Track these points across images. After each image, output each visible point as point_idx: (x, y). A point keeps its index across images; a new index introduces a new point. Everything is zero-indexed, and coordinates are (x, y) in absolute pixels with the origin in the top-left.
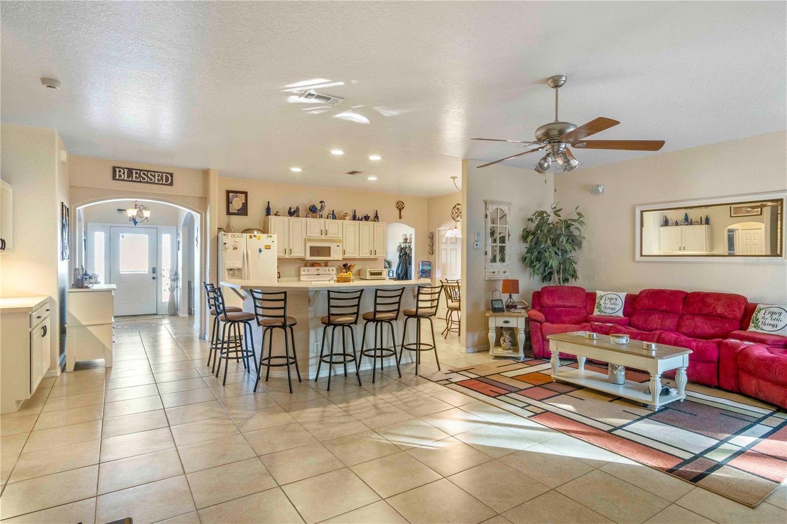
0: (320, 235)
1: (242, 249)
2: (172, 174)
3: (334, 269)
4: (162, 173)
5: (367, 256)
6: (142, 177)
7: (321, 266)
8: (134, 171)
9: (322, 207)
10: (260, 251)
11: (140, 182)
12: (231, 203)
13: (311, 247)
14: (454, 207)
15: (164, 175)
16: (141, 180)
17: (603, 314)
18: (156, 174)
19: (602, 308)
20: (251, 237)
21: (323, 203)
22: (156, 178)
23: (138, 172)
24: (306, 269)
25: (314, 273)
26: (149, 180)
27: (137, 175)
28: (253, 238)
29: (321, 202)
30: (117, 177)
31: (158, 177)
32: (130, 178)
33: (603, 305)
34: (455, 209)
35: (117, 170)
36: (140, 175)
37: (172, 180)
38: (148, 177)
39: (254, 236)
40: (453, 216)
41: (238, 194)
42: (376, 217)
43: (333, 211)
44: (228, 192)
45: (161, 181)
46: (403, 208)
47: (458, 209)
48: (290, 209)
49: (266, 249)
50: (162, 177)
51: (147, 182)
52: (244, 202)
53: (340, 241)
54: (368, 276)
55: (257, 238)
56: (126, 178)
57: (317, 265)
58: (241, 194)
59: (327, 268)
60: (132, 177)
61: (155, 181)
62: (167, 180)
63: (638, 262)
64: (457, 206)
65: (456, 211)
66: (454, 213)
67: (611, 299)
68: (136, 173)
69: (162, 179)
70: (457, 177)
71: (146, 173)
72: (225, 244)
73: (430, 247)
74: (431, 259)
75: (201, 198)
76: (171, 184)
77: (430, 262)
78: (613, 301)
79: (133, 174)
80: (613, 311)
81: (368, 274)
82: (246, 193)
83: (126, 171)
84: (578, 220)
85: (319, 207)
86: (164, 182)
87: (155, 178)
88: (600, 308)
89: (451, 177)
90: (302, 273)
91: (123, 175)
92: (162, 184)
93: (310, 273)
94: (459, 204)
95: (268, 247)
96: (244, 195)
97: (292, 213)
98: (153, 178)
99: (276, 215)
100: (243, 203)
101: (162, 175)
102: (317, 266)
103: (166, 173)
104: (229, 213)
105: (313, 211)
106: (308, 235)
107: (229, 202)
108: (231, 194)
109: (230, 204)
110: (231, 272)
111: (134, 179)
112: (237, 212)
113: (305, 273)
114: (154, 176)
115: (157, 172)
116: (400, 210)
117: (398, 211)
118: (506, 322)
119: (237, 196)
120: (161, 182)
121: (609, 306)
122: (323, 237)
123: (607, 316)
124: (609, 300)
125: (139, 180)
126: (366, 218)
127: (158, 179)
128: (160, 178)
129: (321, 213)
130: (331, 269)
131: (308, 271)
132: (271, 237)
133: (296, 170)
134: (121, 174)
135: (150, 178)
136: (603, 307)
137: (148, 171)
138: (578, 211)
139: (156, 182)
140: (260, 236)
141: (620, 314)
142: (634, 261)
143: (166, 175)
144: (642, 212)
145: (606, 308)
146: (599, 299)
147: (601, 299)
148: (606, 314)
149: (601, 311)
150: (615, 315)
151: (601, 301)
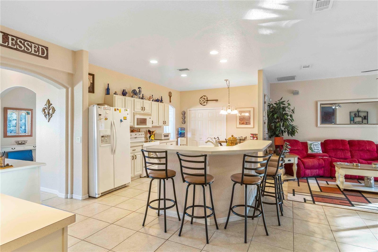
0: (140, 110)
1: (110, 119)
2: (48, 48)
4: (38, 45)
5: (162, 125)
6: (18, 45)
8: (10, 38)
9: (140, 91)
10: (121, 121)
11: (16, 49)
13: (137, 119)
14: (201, 97)
15: (40, 47)
16: (18, 47)
17: (314, 152)
18: (33, 45)
19: (313, 150)
20: (115, 110)
21: (140, 89)
22: (33, 48)
23: (15, 38)
26: (25, 49)
27: (14, 42)
28: (117, 111)
29: (139, 88)
32: (5, 43)
33: (313, 148)
34: (202, 98)
36: (16, 42)
37: (47, 54)
38: (25, 46)
39: (117, 109)
40: (200, 102)
42: (161, 101)
43: (143, 95)
45: (38, 52)
46: (171, 96)
47: (204, 99)
48: (124, 90)
49: (124, 119)
50: (38, 49)
51: (24, 51)
52: (92, 82)
53: (150, 115)
54: (163, 138)
55: (119, 111)
56: (1, 43)
60: (8, 42)
61: (31, 51)
62: (43, 53)
63: (319, 127)
64: (204, 97)
65: (203, 99)
66: (201, 101)
67: (316, 145)
68: (13, 40)
69: (39, 51)
70: (228, 80)
71: (23, 42)
72: (100, 115)
73: (182, 120)
74: (184, 126)
75: (69, 74)
76: (47, 57)
77: (184, 128)
78: (317, 146)
79: (8, 39)
80: (318, 151)
81: (163, 136)
82: (93, 75)
83: (1, 34)
84: (287, 107)
85: (138, 90)
86: (40, 54)
87: (31, 49)
88: (312, 150)
89: (225, 80)
92: (38, 56)
93: (132, 137)
94: (205, 96)
95: (125, 119)
96: (92, 77)
97: (124, 93)
98: (30, 48)
99: (115, 94)
101: (39, 47)
102: (135, 132)
103: (41, 46)
105: (134, 93)
106: (135, 111)
110: (103, 139)
111: (10, 45)
114: (31, 47)
115: (33, 43)
117: (169, 98)
118: (289, 160)
120: (37, 54)
121: (316, 148)
122: (143, 112)
123: (315, 153)
124: (315, 146)
125: (15, 47)
126: (157, 101)
127: (35, 50)
128: (36, 49)
129: (139, 95)
130: (142, 133)
132: (127, 110)
133: (154, 62)
135: (26, 47)
137: (25, 41)
138: (288, 102)
139: (33, 52)
140: (120, 109)
141: (321, 152)
142: (317, 127)
143: (42, 48)
144: (321, 104)
145: (315, 149)
146: (310, 145)
147: (311, 145)
148: (315, 152)
149: (312, 151)
150: (318, 152)
151: (311, 146)
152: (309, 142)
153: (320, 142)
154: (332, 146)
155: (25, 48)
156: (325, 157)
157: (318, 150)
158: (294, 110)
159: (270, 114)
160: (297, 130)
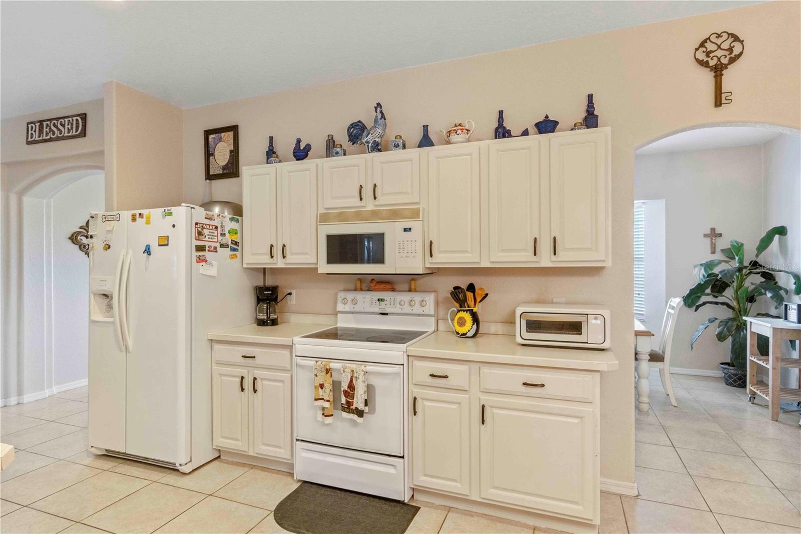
0: (358, 203)
2: (84, 114)
3: (430, 299)
4: (72, 116)
5: (524, 258)
6: (53, 130)
7: (393, 290)
8: (45, 124)
9: (377, 119)
10: (148, 251)
11: (50, 140)
12: (213, 155)
13: (330, 238)
15: (74, 119)
16: (52, 136)
18: (66, 120)
20: (134, 219)
21: (379, 109)
22: (66, 126)
23: (49, 122)
24: (350, 296)
25: (371, 310)
26: (59, 134)
27: (48, 130)
28: (139, 220)
29: (374, 108)
30: (29, 140)
31: (68, 125)
32: (40, 137)
35: (30, 126)
36: (50, 128)
37: (83, 126)
38: (58, 129)
39: (140, 214)
41: (223, 134)
42: (590, 118)
43: (426, 128)
44: (208, 133)
45: (71, 131)
46: (732, 60)
48: (299, 141)
49: (159, 245)
50: (72, 124)
51: (58, 139)
52: (232, 148)
53: (414, 214)
55: (144, 220)
56: (37, 139)
57: (382, 286)
58: (227, 134)
59: (406, 297)
60: (43, 133)
61: (65, 132)
62: (77, 128)
68: (47, 126)
69: (72, 128)
71: (56, 122)
72: (92, 238)
76: (83, 134)
79: (43, 129)
81: (521, 323)
82: (234, 129)
83: (37, 125)
86: (74, 133)
87: (65, 129)
90: (340, 307)
91: (34, 133)
92: (72, 137)
93: (358, 308)
95: (163, 242)
96: (231, 134)
98: (63, 129)
100: (231, 152)
101: (72, 120)
103: (76, 116)
104: (209, 177)
106: (328, 205)
107: (209, 154)
108: (211, 137)
109: (211, 158)
111: (44, 137)
112: (221, 172)
113: (347, 308)
115: (68, 117)
116: (718, 70)
117: (707, 77)
119: (220, 140)
120: (70, 134)
122: (369, 205)
125: (48, 137)
126: (546, 126)
127: (68, 129)
128: (69, 126)
129: (370, 138)
131: (354, 302)
132: (170, 214)
134: (33, 132)
137: (58, 119)
139: (66, 134)
140: (150, 213)
143: (77, 120)
155: (58, 132)
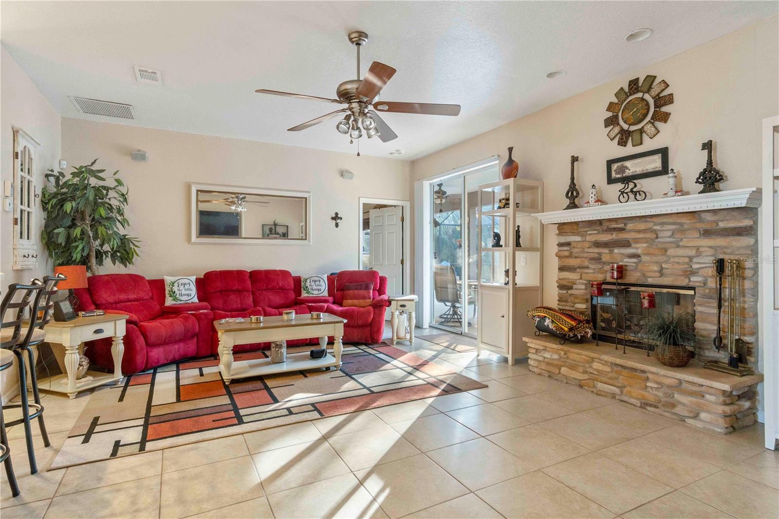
17: (179, 302)
33: (177, 292)
63: (195, 244)
67: (185, 284)
78: (187, 287)
80: (190, 298)
84: (114, 189)
88: (175, 297)
118: (97, 331)
121: (184, 292)
123: (183, 304)
124: (183, 286)
136: (178, 295)
138: (117, 177)
141: (196, 300)
142: (189, 243)
144: (198, 191)
145: (182, 295)
146: (171, 286)
147: (173, 286)
148: (182, 302)
149: (175, 299)
150: (190, 302)
151: (173, 288)
152: (168, 279)
153: (194, 278)
154: (219, 284)
156: (202, 309)
157: (188, 295)
158: (126, 196)
159: (49, 200)
160: (136, 248)
